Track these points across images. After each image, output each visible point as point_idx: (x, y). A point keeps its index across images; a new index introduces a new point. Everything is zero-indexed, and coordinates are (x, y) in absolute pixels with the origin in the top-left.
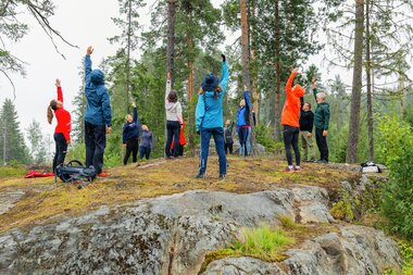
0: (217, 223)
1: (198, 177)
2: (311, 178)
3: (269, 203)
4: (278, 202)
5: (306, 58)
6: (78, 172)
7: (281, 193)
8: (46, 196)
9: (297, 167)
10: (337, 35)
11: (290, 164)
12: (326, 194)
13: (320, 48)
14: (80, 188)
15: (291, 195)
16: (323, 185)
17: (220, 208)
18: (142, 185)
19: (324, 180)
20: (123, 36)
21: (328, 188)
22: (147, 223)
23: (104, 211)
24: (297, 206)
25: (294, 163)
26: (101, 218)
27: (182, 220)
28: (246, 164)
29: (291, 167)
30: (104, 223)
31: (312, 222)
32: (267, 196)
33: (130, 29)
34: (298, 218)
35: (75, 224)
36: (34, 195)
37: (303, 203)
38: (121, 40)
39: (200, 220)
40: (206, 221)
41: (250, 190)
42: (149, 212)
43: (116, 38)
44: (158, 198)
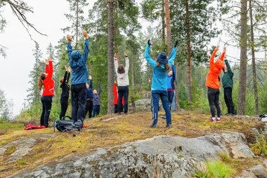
0: (183, 159)
1: (152, 127)
2: (231, 126)
3: (210, 144)
4: (215, 143)
5: (209, 40)
6: (71, 125)
7: (216, 137)
8: (52, 142)
9: (219, 119)
10: (230, 23)
11: (213, 116)
12: (244, 137)
13: (218, 33)
14: (74, 136)
15: (222, 138)
16: (240, 131)
17: (180, 148)
18: (118, 133)
19: (240, 127)
20: (72, 27)
21: (245, 133)
22: (136, 159)
23: (101, 151)
24: (228, 146)
25: (216, 116)
26: (102, 156)
27: (159, 157)
28: (180, 117)
29: (214, 118)
30: (106, 160)
31: (242, 158)
32: (207, 139)
33: (77, 22)
34: (232, 155)
35: (85, 161)
36: (43, 141)
37: (232, 144)
38: (71, 30)
39: (171, 157)
40: (176, 157)
41: (195, 136)
42: (135, 152)
43: (68, 28)
44: (136, 142)
